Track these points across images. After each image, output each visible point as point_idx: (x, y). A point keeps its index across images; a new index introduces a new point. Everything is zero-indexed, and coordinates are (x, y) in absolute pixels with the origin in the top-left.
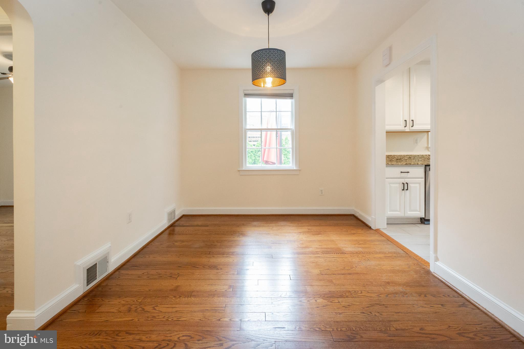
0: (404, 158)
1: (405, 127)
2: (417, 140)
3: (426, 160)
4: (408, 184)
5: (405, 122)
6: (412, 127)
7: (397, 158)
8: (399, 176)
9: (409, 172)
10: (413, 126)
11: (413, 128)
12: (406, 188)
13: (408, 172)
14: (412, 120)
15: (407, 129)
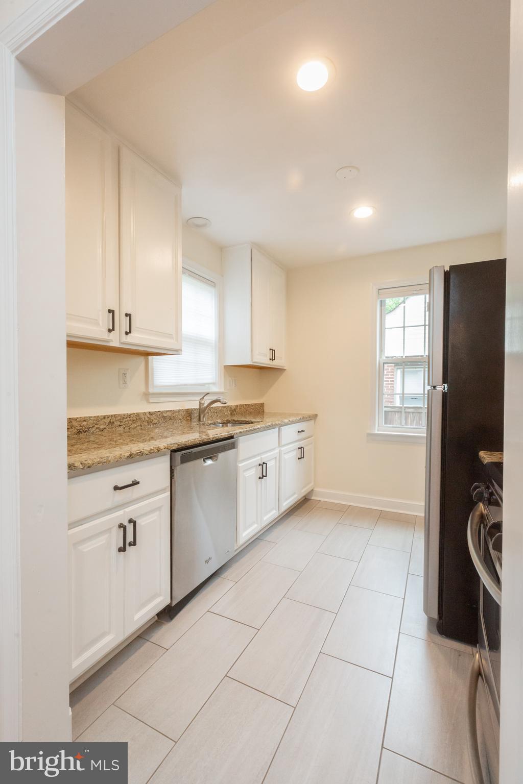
0: (96, 426)
1: (110, 331)
2: (125, 375)
3: (145, 425)
4: (135, 523)
5: (108, 317)
6: (127, 333)
7: (79, 428)
8: (109, 505)
9: (138, 483)
10: (130, 332)
11: (130, 339)
12: (130, 538)
13: (135, 483)
14: (127, 315)
15: (115, 340)
